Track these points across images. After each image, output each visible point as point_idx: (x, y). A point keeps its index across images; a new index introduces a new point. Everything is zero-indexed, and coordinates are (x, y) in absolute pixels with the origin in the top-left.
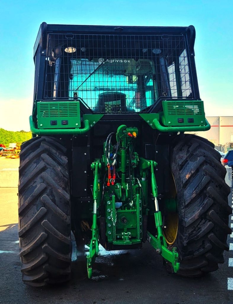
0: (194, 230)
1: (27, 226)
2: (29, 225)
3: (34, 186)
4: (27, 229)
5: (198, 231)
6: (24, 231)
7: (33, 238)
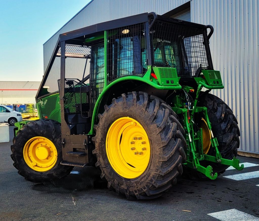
0: (228, 147)
1: (173, 152)
2: (174, 152)
3: (168, 125)
4: (173, 154)
5: (230, 148)
6: (171, 156)
7: (173, 160)
